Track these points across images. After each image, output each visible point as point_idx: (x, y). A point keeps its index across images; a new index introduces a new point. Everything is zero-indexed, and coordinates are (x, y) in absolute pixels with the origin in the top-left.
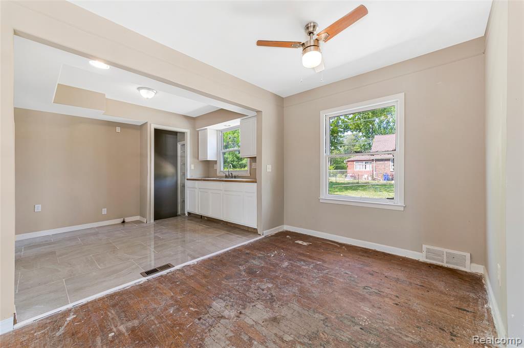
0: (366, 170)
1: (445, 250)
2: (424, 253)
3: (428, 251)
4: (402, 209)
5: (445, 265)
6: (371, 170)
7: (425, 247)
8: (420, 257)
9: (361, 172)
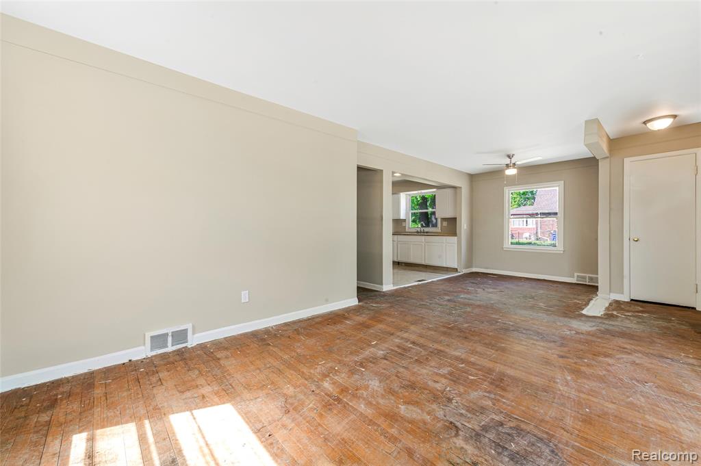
0: (529, 226)
1: (588, 275)
2: (575, 278)
3: (578, 276)
4: (562, 252)
5: (587, 283)
6: (535, 226)
7: (576, 274)
8: (574, 281)
9: (521, 229)
